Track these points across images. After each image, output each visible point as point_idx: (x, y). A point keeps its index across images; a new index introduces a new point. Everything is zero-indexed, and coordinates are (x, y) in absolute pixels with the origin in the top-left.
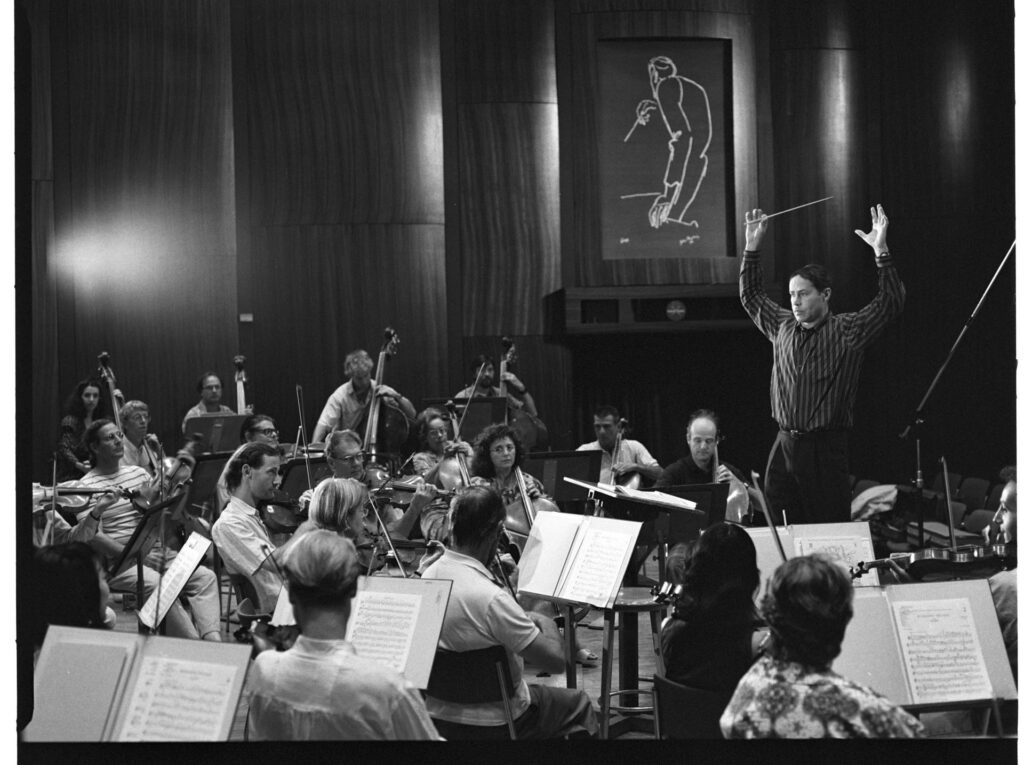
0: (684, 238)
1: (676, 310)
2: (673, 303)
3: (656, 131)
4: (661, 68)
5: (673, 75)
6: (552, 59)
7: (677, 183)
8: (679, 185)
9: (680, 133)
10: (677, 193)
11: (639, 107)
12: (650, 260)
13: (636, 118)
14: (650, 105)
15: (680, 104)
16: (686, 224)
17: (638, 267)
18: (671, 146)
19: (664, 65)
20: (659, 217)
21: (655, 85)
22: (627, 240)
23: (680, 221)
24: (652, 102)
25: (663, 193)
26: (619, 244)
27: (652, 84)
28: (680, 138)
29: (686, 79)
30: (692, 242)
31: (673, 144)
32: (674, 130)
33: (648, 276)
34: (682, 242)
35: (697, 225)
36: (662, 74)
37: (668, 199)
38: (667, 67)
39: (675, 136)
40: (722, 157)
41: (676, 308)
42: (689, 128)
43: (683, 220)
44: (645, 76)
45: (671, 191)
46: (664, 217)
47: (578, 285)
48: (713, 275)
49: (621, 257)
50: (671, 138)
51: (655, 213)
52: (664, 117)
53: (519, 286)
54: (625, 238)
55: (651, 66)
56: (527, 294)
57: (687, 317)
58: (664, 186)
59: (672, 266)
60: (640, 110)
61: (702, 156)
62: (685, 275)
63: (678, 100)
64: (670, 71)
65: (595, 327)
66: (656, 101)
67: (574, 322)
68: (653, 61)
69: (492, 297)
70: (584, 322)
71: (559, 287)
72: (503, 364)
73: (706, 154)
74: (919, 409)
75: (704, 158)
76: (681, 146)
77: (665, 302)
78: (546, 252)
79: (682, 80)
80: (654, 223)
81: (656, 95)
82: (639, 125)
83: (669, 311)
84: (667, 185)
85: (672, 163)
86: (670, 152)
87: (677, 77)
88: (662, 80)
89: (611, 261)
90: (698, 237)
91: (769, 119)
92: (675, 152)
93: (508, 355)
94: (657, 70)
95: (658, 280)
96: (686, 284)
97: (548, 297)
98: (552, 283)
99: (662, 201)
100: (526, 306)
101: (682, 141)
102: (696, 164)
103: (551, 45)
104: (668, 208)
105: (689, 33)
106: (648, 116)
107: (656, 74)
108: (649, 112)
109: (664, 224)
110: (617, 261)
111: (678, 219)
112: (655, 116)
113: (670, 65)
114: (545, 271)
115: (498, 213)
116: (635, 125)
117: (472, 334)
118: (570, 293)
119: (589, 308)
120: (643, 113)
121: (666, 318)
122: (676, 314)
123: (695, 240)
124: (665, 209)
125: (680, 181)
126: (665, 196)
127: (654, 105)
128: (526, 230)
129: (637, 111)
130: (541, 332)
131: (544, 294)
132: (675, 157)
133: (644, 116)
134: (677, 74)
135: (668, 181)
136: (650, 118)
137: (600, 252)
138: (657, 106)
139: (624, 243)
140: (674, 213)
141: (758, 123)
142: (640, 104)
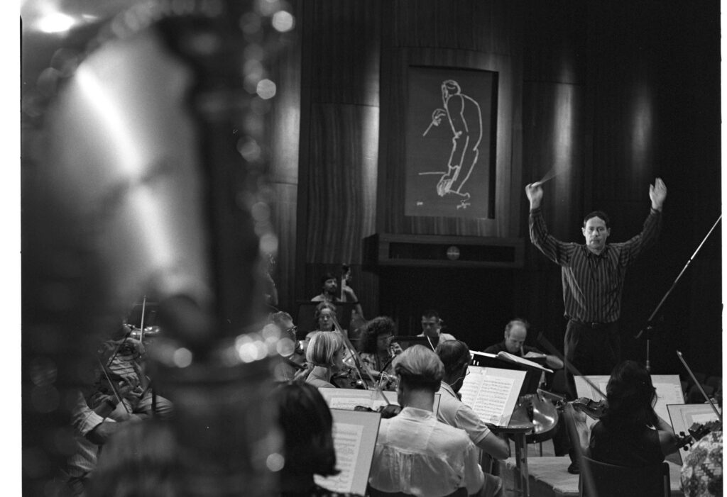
0: (460, 204)
1: (453, 253)
2: (452, 248)
3: (444, 130)
4: (450, 88)
5: (458, 93)
6: (377, 77)
7: (456, 166)
8: (458, 168)
9: (460, 133)
10: (457, 173)
11: (434, 113)
12: (438, 218)
13: (432, 121)
14: (441, 112)
15: (461, 113)
16: (461, 194)
17: (429, 222)
18: (454, 142)
19: (452, 86)
20: (444, 189)
21: (446, 99)
22: (421, 203)
23: (458, 192)
24: (443, 111)
25: (447, 172)
26: (416, 206)
27: (443, 98)
28: (460, 136)
29: (467, 97)
30: (465, 207)
31: (456, 140)
32: (457, 131)
33: (435, 228)
34: (458, 207)
35: (469, 196)
36: (450, 92)
37: (451, 177)
38: (454, 88)
39: (457, 135)
40: (487, 151)
41: (453, 251)
42: (467, 130)
43: (460, 192)
44: (439, 93)
45: (453, 172)
46: (447, 189)
47: (387, 231)
48: (479, 231)
49: (416, 214)
50: (454, 136)
51: (441, 186)
52: (451, 122)
53: (347, 229)
54: (421, 201)
55: (444, 86)
56: (352, 236)
57: (460, 258)
58: (448, 168)
59: (451, 222)
60: (435, 116)
61: (475, 149)
62: (460, 229)
63: (460, 110)
64: (456, 90)
65: (398, 261)
66: (445, 110)
67: (383, 257)
68: (445, 83)
69: (328, 236)
70: (390, 257)
71: (374, 233)
72: (344, 282)
73: (478, 148)
74: (650, 319)
75: (476, 151)
76: (461, 142)
77: (446, 248)
78: (366, 208)
79: (464, 97)
80: (440, 193)
81: (446, 106)
82: (434, 126)
83: (449, 253)
84: (450, 167)
85: (455, 153)
86: (453, 145)
87: (461, 95)
88: (451, 96)
89: (410, 217)
90: (469, 204)
91: (520, 127)
92: (457, 146)
93: (347, 276)
94: (448, 89)
95: (442, 232)
96: (461, 236)
97: (366, 239)
98: (370, 229)
99: (446, 178)
100: (351, 244)
101: (462, 139)
102: (470, 155)
103: (377, 67)
104: (450, 183)
105: (471, 65)
106: (440, 120)
107: (447, 92)
108: (441, 117)
109: (447, 194)
110: (415, 217)
111: (456, 191)
112: (444, 120)
113: (456, 87)
114: (365, 221)
115: (335, 180)
116: (431, 125)
117: (312, 261)
118: (383, 237)
119: (395, 248)
120: (436, 117)
121: (446, 257)
122: (453, 255)
123: (467, 206)
124: (449, 183)
125: (459, 165)
126: (449, 174)
127: (444, 113)
128: (354, 191)
129: (433, 116)
130: (360, 263)
131: (363, 237)
132: (457, 149)
133: (438, 119)
134: (461, 93)
135: (451, 165)
136: (441, 122)
137: (403, 211)
138: (446, 113)
139: (420, 205)
140: (454, 187)
141: (513, 130)
142: (435, 112)
